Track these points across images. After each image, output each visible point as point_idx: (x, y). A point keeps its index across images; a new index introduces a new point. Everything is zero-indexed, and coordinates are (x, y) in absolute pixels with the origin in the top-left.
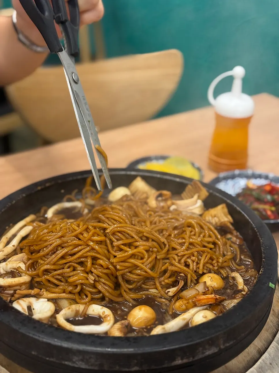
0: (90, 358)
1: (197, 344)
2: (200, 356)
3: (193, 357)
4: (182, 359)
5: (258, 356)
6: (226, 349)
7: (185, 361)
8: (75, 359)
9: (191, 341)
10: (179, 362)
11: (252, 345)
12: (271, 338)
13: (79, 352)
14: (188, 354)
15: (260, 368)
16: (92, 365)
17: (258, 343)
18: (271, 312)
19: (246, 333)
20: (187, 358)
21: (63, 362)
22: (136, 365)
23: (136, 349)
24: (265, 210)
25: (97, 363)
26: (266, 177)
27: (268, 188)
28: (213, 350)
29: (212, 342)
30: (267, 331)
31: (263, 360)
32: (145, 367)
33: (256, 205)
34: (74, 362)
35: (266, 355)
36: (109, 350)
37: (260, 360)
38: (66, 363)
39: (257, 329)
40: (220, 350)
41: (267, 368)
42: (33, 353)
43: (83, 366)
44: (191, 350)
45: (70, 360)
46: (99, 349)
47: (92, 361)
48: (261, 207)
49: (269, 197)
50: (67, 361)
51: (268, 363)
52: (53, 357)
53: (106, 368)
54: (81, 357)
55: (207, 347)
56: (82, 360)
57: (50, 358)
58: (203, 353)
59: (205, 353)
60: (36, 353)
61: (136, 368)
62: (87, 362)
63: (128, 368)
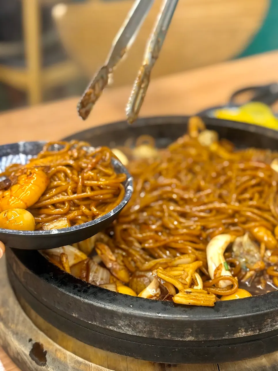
0: (138, 323)
1: (266, 314)
2: (269, 329)
3: (260, 330)
4: (246, 331)
7: (250, 333)
8: (121, 323)
9: (257, 311)
10: (242, 334)
13: (126, 316)
14: (254, 326)
16: (139, 332)
20: (252, 330)
21: (107, 327)
22: (191, 334)
23: (192, 316)
25: (146, 329)
32: (201, 338)
34: (120, 328)
36: (160, 315)
38: (111, 328)
42: (74, 315)
43: (130, 332)
44: (257, 321)
45: (115, 325)
47: (140, 326)
50: (111, 325)
52: (95, 321)
53: (156, 335)
54: (127, 322)
56: (129, 326)
57: (92, 321)
58: (272, 326)
59: (275, 325)
60: (77, 316)
61: (190, 338)
62: (134, 328)
63: (182, 337)
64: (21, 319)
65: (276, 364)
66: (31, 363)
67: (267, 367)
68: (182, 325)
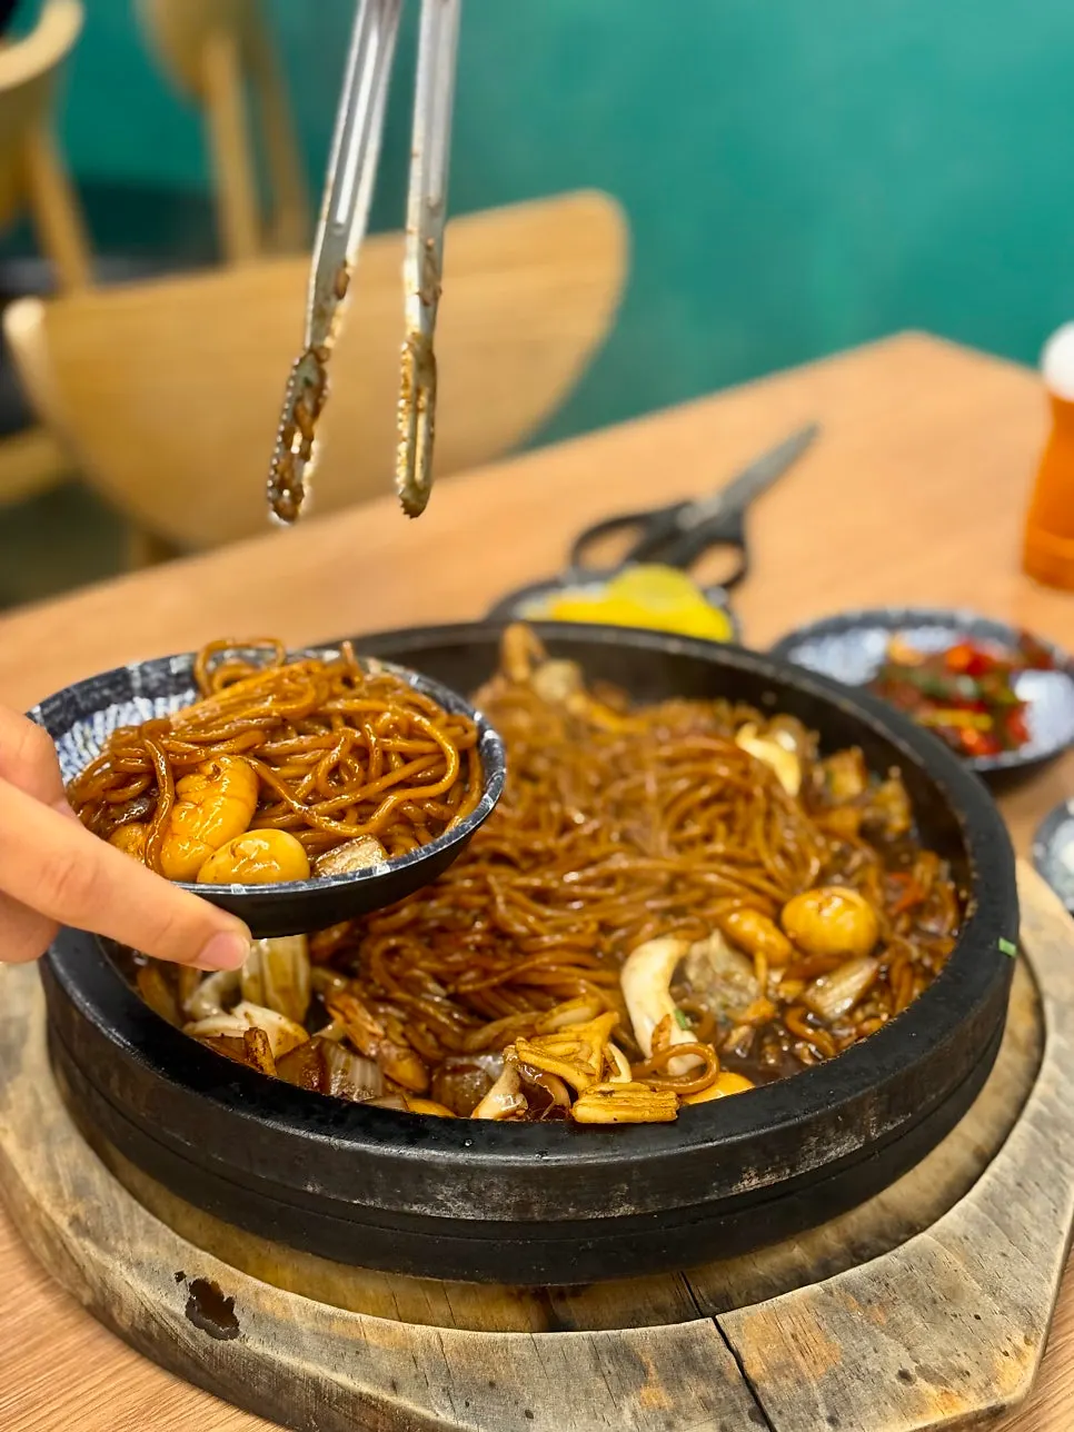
0: (490, 1186)
1: (807, 1124)
2: (814, 1164)
3: (793, 1169)
4: (760, 1175)
5: (976, 1167)
6: (886, 1142)
7: (769, 1179)
8: (442, 1193)
9: (784, 1119)
10: (750, 1183)
11: (953, 1136)
12: (1009, 1112)
13: (457, 1170)
14: (777, 1158)
15: (989, 1197)
16: (494, 1210)
17: (971, 1129)
18: (1006, 1039)
19: (941, 1092)
20: (773, 1171)
21: (406, 1208)
22: (627, 1199)
24: (958, 730)
25: (512, 1200)
26: (950, 623)
27: (962, 660)
28: (848, 1145)
29: (846, 1121)
30: (997, 1091)
31: (996, 1176)
32: (652, 1206)
33: (927, 716)
34: (440, 1205)
35: (1001, 1160)
36: (546, 1157)
37: (986, 1178)
38: (415, 1208)
39: (969, 1082)
40: (869, 1143)
41: (1008, 1196)
42: (310, 1189)
43: (469, 1215)
44: (786, 1145)
45: (427, 1199)
46: (515, 1159)
47: (497, 1194)
48: (945, 719)
49: (966, 687)
50: (416, 1201)
51: (1011, 1182)
52: (373, 1197)
53: (536, 1214)
54: (460, 1188)
55: (831, 1133)
56: (465, 1196)
57: (363, 1198)
58: (821, 1154)
59: (826, 1152)
60: (318, 1190)
61: (626, 1209)
62: (479, 1199)
63: (603, 1209)
64: (139, 1223)
65: (829, 1258)
66: (193, 1337)
67: (809, 1267)
68: (605, 1174)
